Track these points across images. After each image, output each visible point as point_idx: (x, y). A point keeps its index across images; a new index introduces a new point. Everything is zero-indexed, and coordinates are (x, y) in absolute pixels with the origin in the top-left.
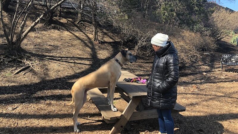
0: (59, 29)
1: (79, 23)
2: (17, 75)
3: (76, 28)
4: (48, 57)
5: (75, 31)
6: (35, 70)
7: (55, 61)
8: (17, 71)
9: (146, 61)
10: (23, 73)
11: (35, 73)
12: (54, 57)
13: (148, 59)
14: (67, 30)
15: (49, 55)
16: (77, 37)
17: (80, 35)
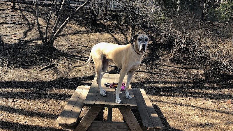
0: (100, 31)
1: (122, 25)
2: (41, 72)
3: (117, 31)
4: (77, 57)
5: (115, 33)
6: (58, 68)
7: (81, 61)
8: (42, 68)
9: (184, 66)
10: (46, 70)
11: (57, 71)
12: (82, 57)
13: (189, 64)
14: (108, 32)
15: (78, 55)
16: (115, 38)
17: (119, 37)
